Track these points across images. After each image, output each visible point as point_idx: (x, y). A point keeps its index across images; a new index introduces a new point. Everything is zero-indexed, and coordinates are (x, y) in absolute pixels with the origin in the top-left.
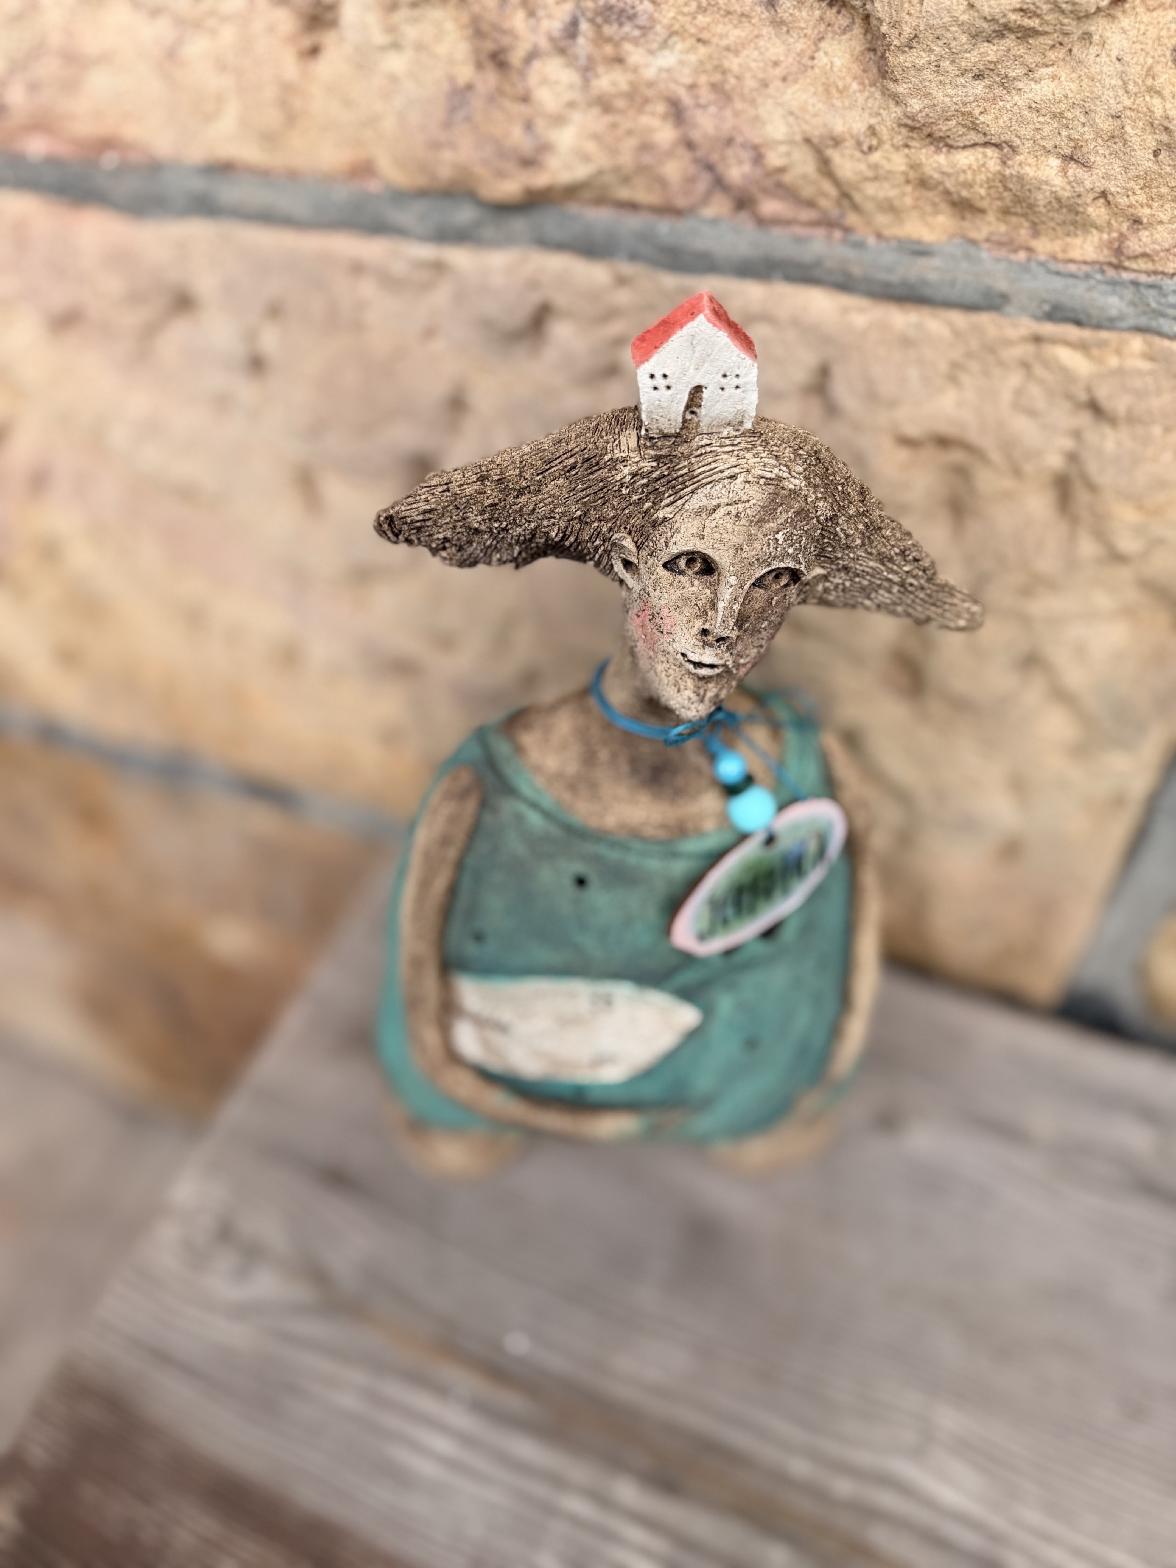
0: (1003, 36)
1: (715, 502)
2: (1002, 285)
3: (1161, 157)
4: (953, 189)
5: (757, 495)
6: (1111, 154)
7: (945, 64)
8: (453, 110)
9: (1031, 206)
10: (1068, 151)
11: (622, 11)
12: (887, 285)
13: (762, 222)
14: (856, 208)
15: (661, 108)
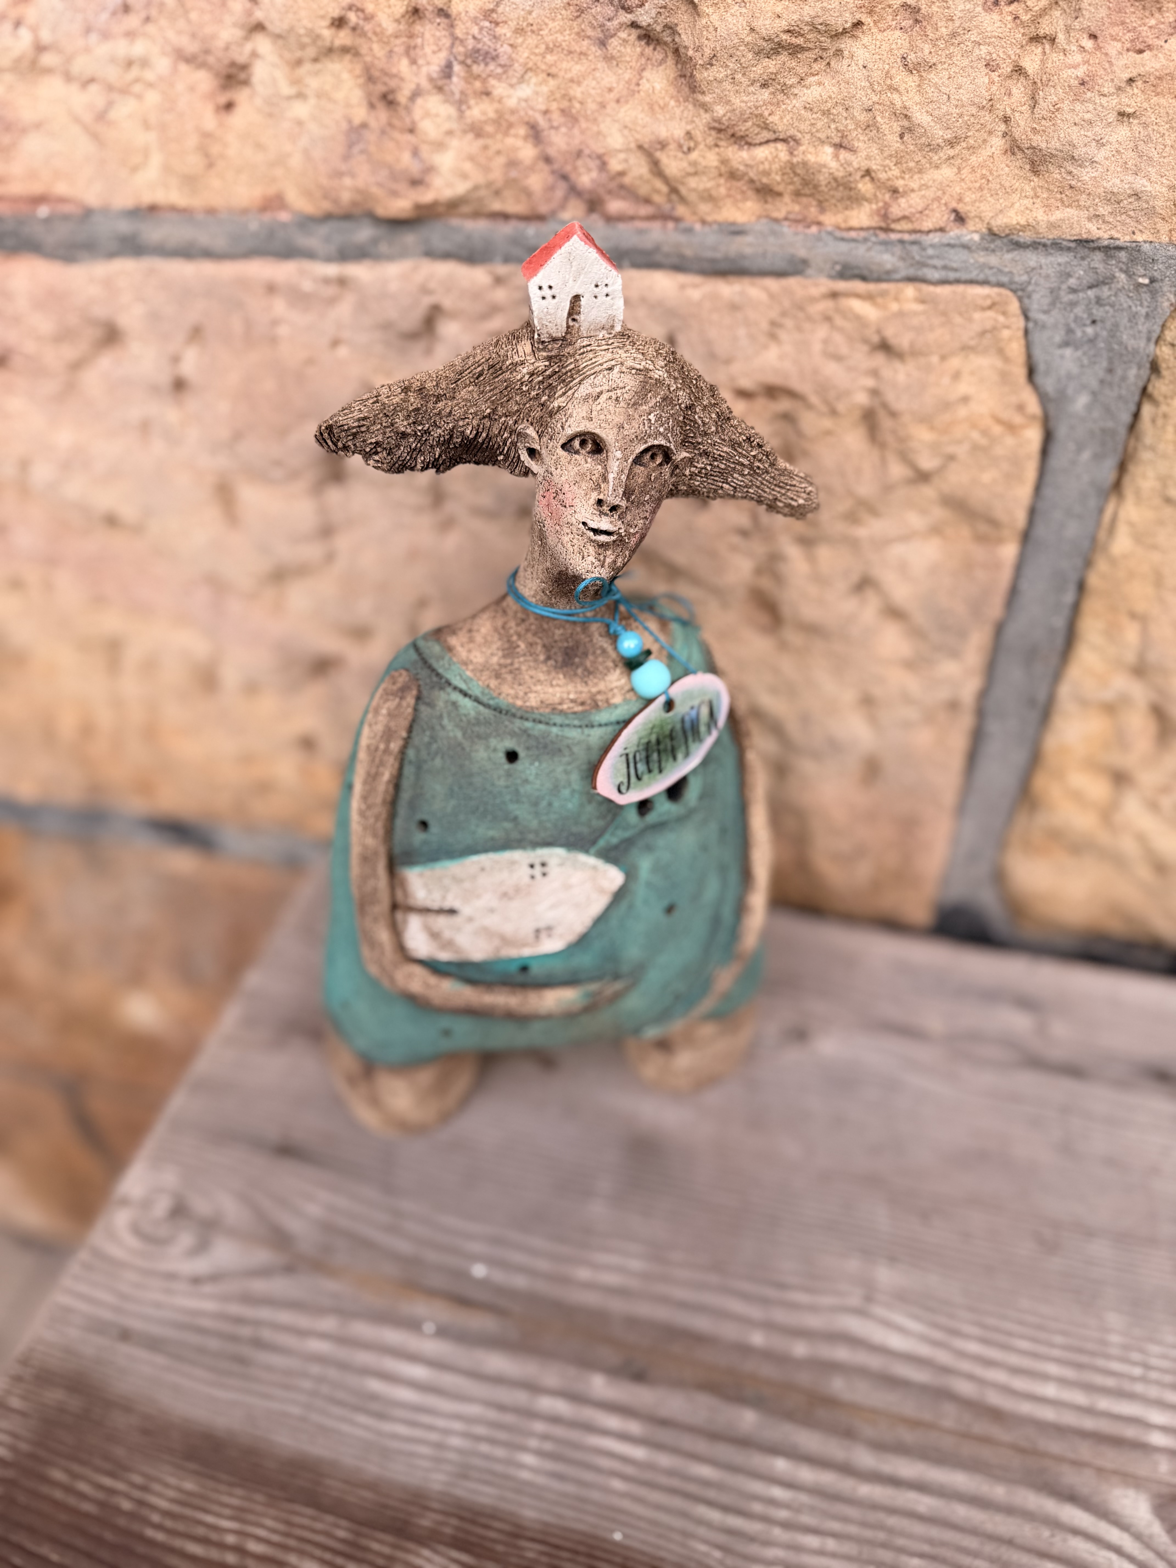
0: (778, 53)
1: (598, 390)
2: (802, 253)
3: (905, 138)
4: (755, 178)
5: (631, 383)
6: (869, 140)
7: (739, 76)
8: (350, 145)
9: (816, 187)
10: (837, 140)
11: (487, 53)
12: (713, 261)
13: (610, 219)
14: (683, 200)
15: (522, 131)
